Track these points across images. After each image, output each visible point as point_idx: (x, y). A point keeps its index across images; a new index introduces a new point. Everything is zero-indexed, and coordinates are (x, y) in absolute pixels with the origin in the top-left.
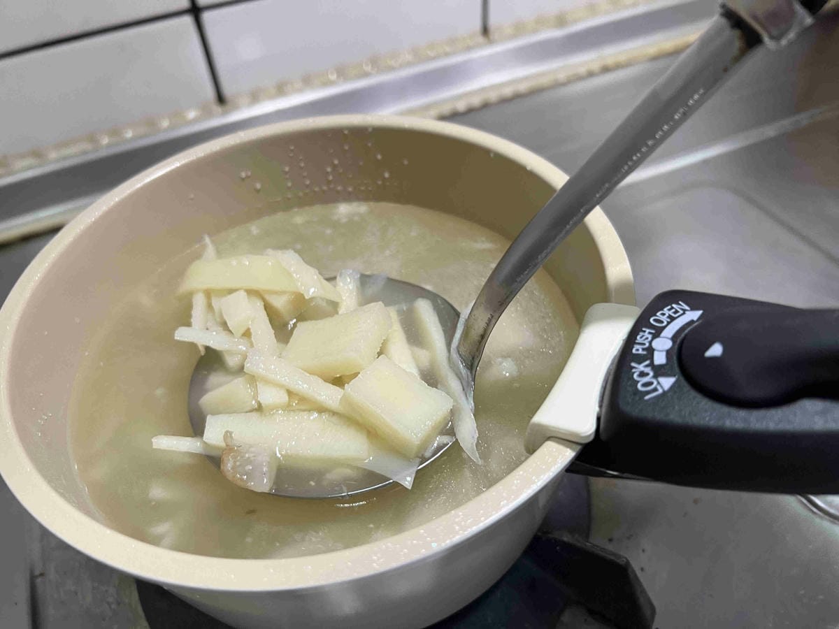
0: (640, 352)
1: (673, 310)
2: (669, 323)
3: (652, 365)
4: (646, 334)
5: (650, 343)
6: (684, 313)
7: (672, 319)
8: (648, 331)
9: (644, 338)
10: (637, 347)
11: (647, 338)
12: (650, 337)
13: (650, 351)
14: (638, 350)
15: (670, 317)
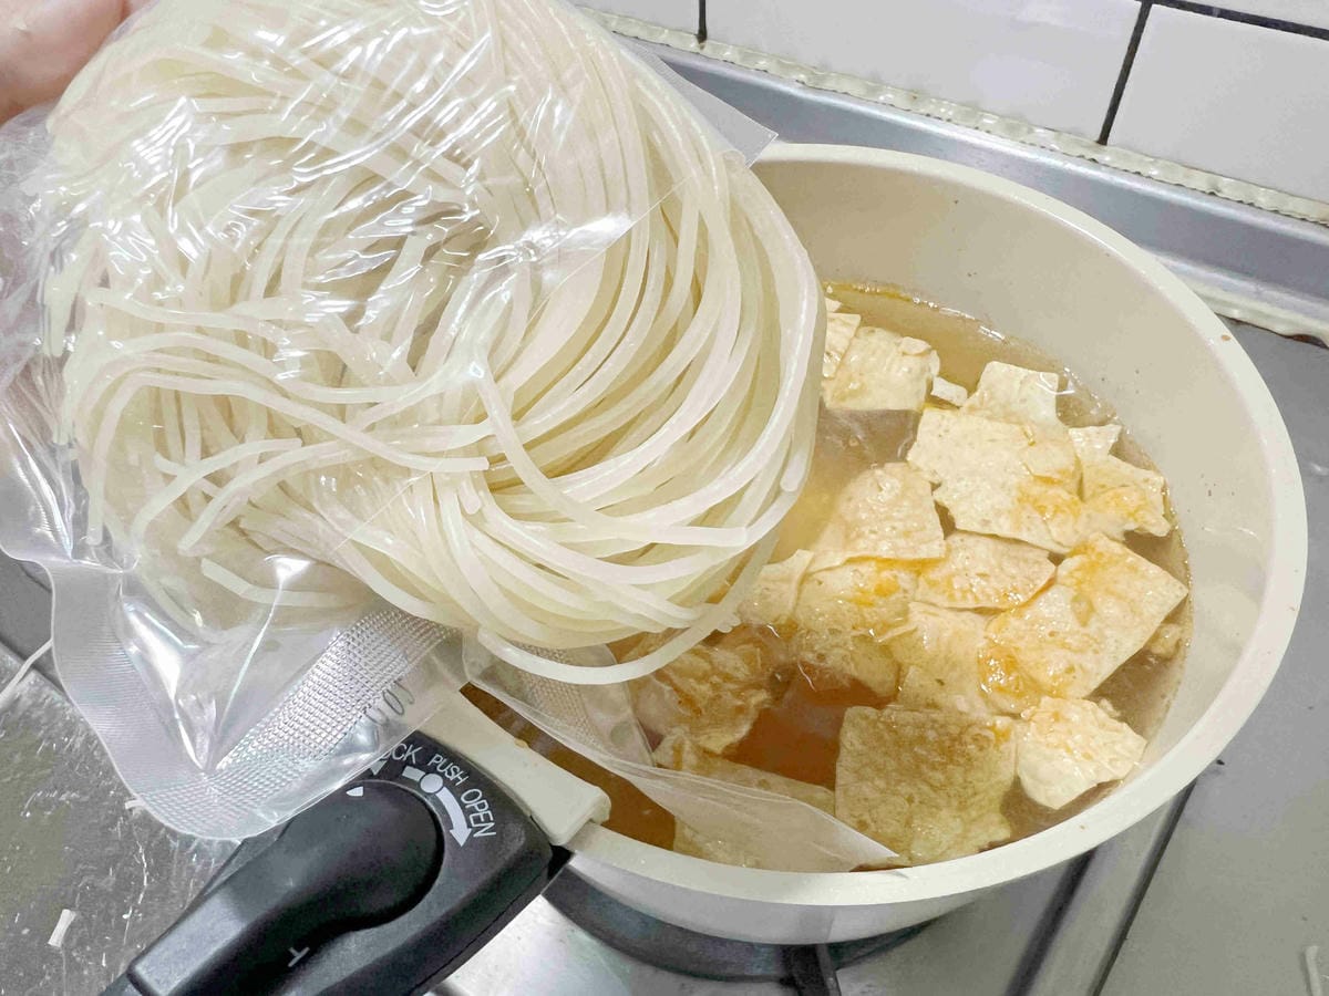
0: (433, 761)
1: (482, 820)
2: (462, 806)
3: (408, 762)
4: (457, 776)
5: (442, 775)
6: (469, 826)
7: (467, 812)
8: (462, 780)
9: (453, 772)
10: (443, 761)
11: (450, 774)
12: (452, 778)
13: (431, 770)
14: (438, 759)
15: (472, 810)
